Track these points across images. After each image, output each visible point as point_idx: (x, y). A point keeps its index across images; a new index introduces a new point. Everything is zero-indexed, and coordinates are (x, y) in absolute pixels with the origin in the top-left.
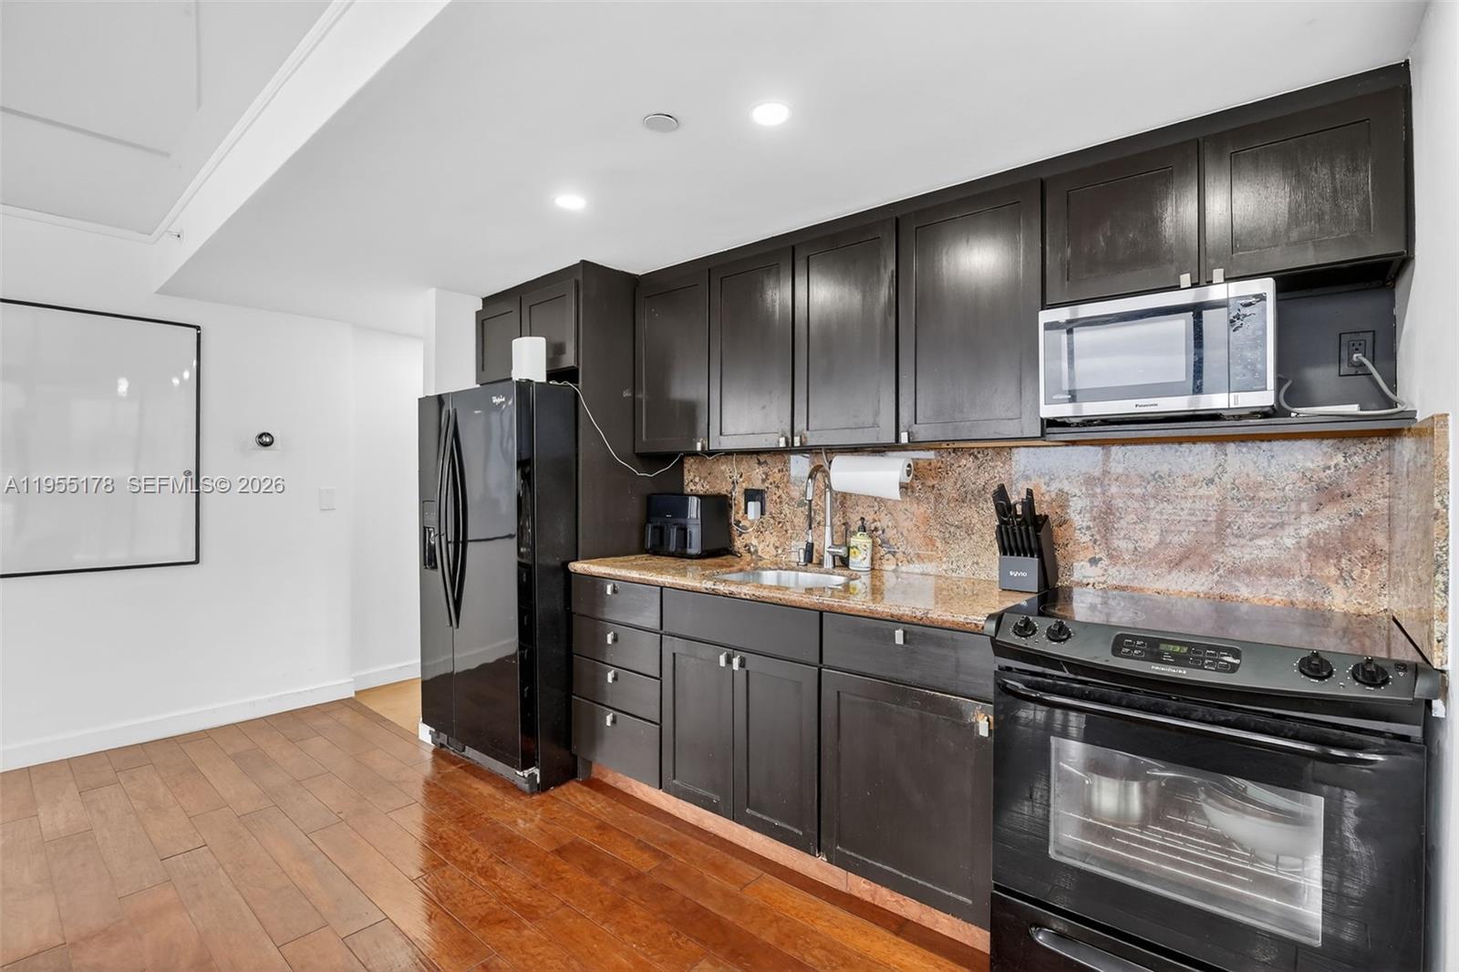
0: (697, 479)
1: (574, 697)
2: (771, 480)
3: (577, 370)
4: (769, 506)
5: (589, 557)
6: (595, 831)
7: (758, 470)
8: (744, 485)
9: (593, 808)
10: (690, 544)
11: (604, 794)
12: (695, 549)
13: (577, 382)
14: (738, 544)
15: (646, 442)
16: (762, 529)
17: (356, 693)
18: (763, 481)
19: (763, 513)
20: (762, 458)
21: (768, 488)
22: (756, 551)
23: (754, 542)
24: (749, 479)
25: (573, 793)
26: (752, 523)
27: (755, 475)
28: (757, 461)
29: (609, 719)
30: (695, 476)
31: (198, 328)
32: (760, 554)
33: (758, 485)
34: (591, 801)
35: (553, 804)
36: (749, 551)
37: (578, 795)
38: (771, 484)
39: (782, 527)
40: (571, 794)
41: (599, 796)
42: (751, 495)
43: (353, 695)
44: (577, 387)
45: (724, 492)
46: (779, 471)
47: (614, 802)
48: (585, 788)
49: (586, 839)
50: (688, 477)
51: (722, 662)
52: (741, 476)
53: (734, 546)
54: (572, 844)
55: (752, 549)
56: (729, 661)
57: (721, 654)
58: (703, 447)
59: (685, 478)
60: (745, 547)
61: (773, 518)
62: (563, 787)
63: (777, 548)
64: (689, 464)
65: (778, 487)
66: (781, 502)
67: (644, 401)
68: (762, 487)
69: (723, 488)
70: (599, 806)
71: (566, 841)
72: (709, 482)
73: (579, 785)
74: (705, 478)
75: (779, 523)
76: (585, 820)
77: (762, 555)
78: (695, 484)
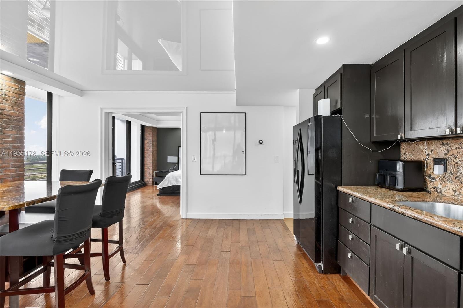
0: (407, 153)
1: (338, 241)
2: (451, 153)
3: (342, 109)
4: (449, 168)
5: (347, 185)
6: (338, 300)
7: (442, 148)
8: (434, 156)
9: (341, 290)
10: (398, 184)
11: (349, 285)
12: (400, 186)
13: (342, 115)
14: (430, 186)
15: (377, 136)
16: (445, 180)
17: (284, 218)
18: (446, 154)
19: (445, 171)
20: (445, 142)
21: (449, 158)
22: (441, 192)
23: (440, 186)
24: (437, 153)
25: (336, 279)
26: (438, 176)
27: (441, 151)
28: (442, 143)
29: (349, 255)
30: (406, 152)
31: (245, 113)
32: (443, 193)
33: (442, 156)
34: (342, 286)
35: (326, 281)
36: (437, 191)
37: (338, 281)
38: (451, 155)
39: (458, 180)
40: (335, 279)
41: (346, 285)
42: (437, 161)
43: (283, 219)
44: (342, 116)
45: (421, 159)
46: (456, 148)
47: (351, 291)
48: (342, 279)
49: (332, 302)
50: (403, 152)
51: (398, 248)
52: (431, 152)
53: (427, 187)
54: (326, 301)
55: (439, 191)
56: (402, 247)
57: (398, 243)
58: (401, 138)
59: (401, 152)
60: (434, 188)
61: (452, 174)
62: (333, 275)
63: (455, 191)
64: (403, 146)
65: (456, 157)
66: (457, 166)
67: (375, 118)
68: (445, 157)
69: (421, 157)
70: (344, 289)
71: (324, 299)
72: (413, 155)
73: (340, 277)
74: (411, 152)
75: (457, 177)
76: (335, 293)
77: (445, 194)
78: (406, 155)
